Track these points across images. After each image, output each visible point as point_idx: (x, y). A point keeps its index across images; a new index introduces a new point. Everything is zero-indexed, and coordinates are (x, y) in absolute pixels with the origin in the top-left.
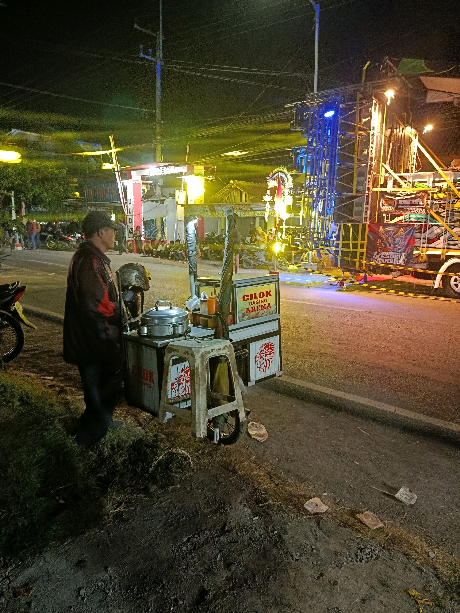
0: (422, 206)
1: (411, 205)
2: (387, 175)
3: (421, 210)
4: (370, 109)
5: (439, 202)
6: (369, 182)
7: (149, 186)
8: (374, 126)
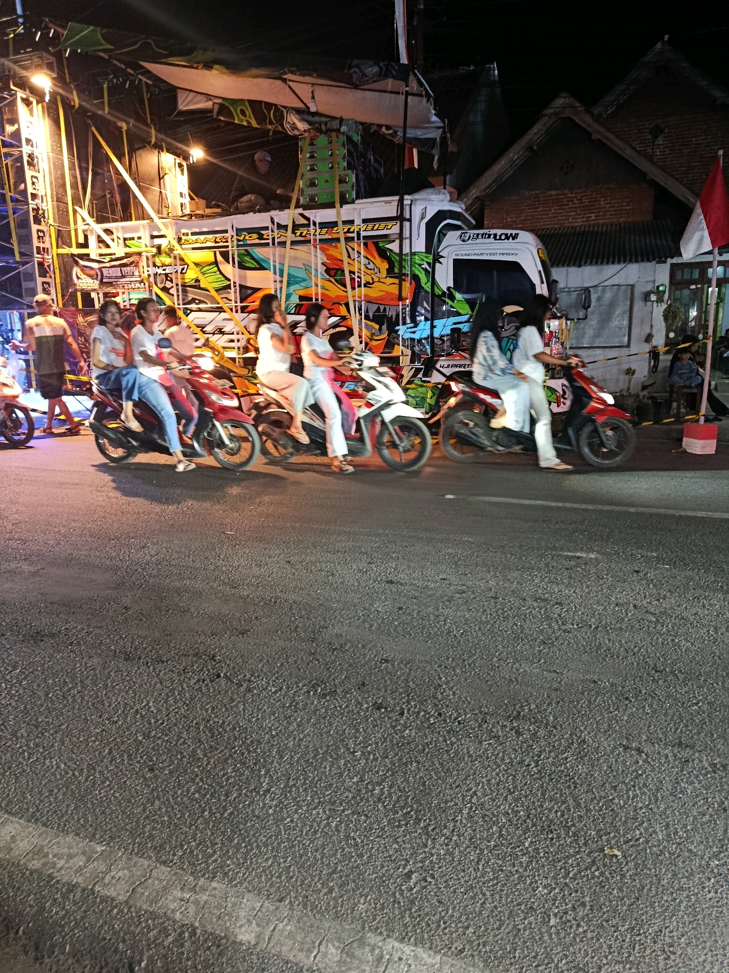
0: (139, 279)
1: (123, 276)
2: (86, 227)
3: (138, 285)
4: (16, 108)
5: (164, 270)
6: (40, 237)
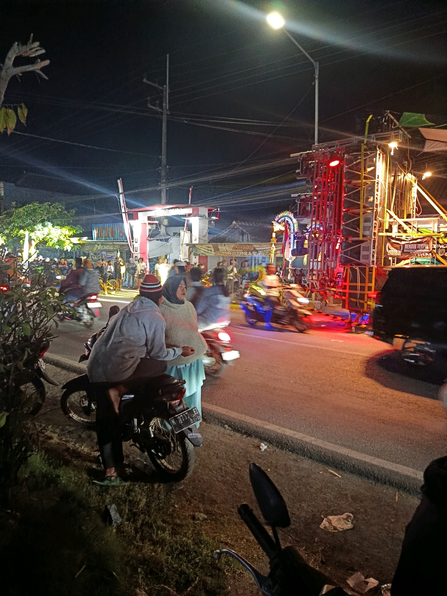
0: (428, 251)
1: (417, 249)
2: (392, 220)
3: (427, 254)
4: (374, 159)
5: (444, 246)
6: (375, 227)
7: (154, 226)
8: (379, 174)
